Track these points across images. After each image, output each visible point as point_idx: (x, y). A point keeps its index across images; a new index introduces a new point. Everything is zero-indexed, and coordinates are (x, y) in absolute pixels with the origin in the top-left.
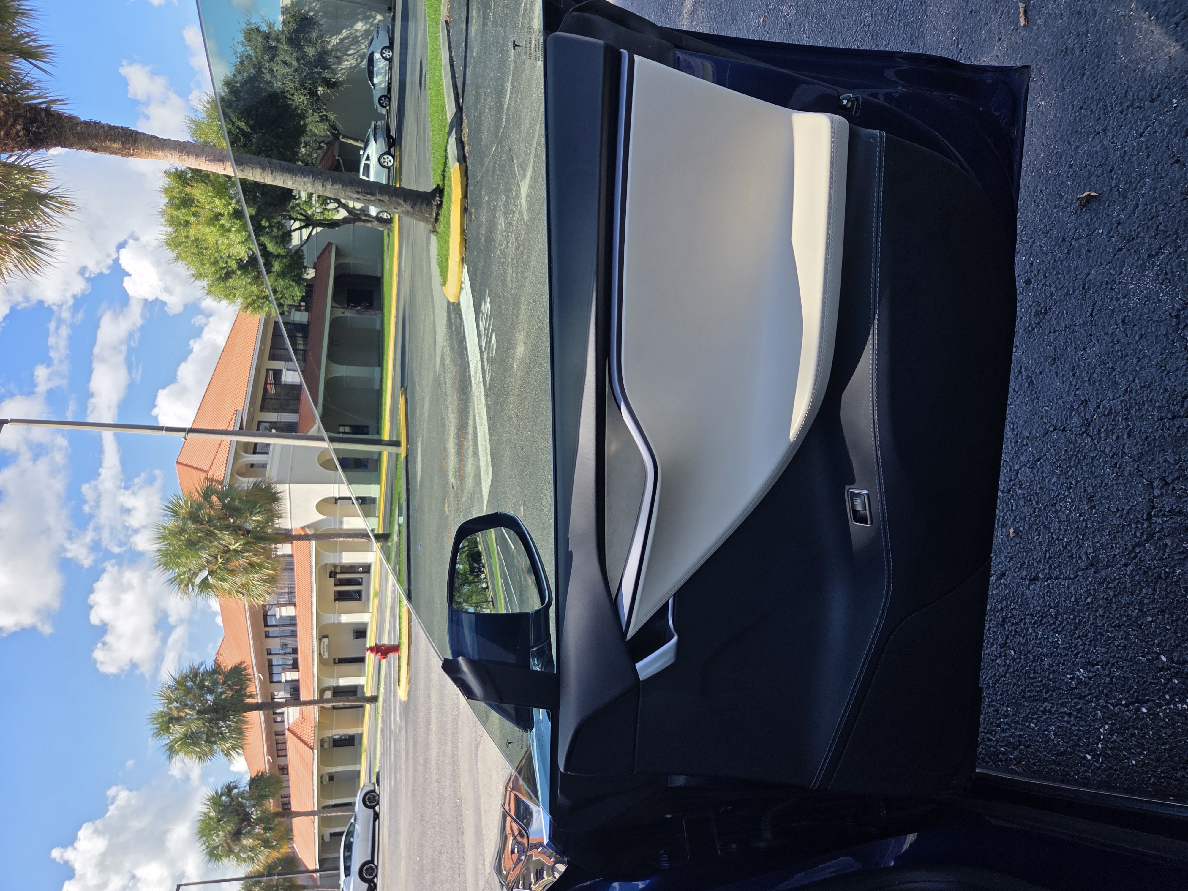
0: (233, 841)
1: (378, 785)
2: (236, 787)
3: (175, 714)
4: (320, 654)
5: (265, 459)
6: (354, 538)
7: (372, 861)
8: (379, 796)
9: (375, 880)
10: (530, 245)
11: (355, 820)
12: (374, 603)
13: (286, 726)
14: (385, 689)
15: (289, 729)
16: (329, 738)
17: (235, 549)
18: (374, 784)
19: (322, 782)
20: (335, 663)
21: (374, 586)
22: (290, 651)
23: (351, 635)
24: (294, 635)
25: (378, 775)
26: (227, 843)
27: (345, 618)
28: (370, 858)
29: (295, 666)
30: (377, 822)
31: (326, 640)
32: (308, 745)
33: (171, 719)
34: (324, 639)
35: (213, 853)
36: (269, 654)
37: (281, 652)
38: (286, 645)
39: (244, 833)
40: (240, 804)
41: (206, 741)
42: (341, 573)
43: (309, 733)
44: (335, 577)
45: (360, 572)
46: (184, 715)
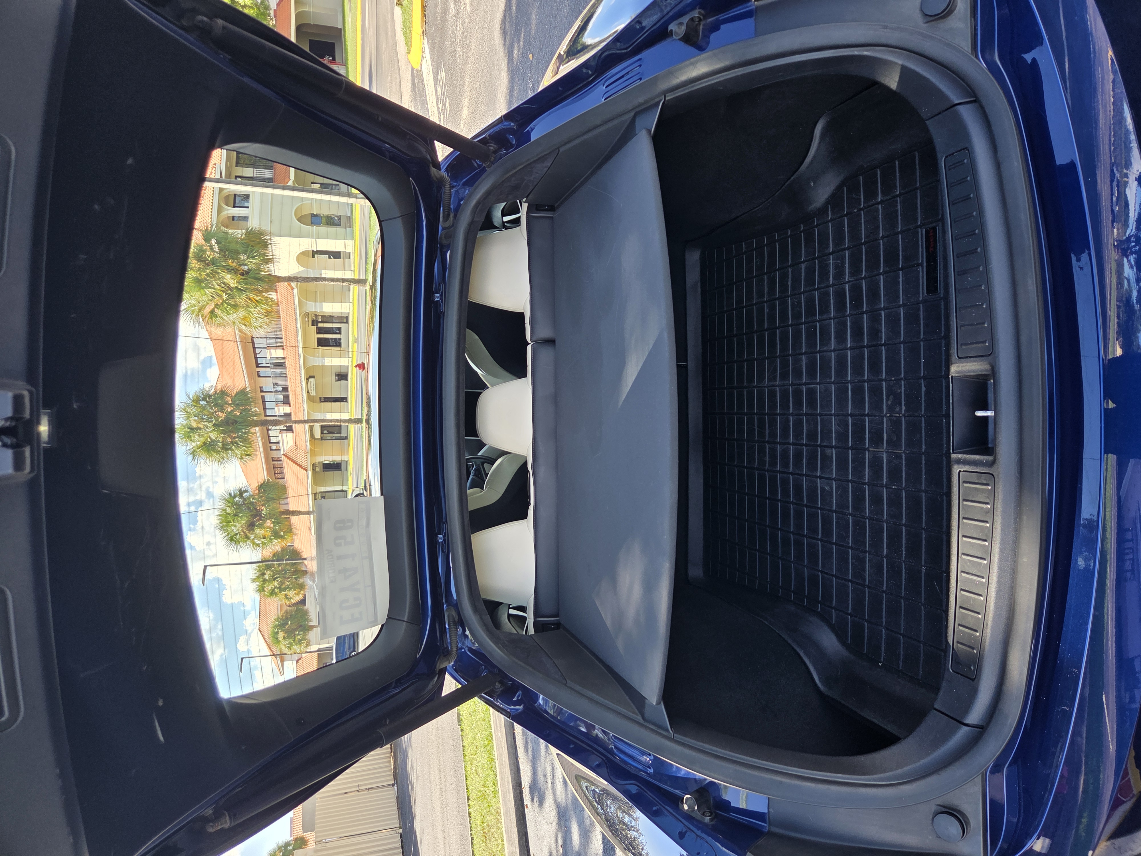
0: (249, 531)
1: (366, 491)
2: (246, 491)
3: (194, 425)
4: (308, 392)
5: (247, 212)
6: (336, 282)
10: (471, 32)
12: (353, 347)
13: (282, 453)
15: (284, 455)
16: (319, 462)
18: (363, 489)
19: (315, 499)
20: (321, 401)
21: (352, 334)
22: (281, 389)
23: (333, 378)
24: (284, 376)
26: (243, 532)
27: (328, 361)
29: (286, 401)
31: (312, 380)
32: (302, 468)
33: (192, 429)
34: (310, 379)
35: (233, 539)
36: (262, 391)
37: (273, 390)
38: (277, 384)
39: (257, 525)
40: (252, 503)
41: (223, 449)
42: (321, 322)
43: (303, 458)
44: (317, 325)
45: (340, 322)
46: (202, 426)
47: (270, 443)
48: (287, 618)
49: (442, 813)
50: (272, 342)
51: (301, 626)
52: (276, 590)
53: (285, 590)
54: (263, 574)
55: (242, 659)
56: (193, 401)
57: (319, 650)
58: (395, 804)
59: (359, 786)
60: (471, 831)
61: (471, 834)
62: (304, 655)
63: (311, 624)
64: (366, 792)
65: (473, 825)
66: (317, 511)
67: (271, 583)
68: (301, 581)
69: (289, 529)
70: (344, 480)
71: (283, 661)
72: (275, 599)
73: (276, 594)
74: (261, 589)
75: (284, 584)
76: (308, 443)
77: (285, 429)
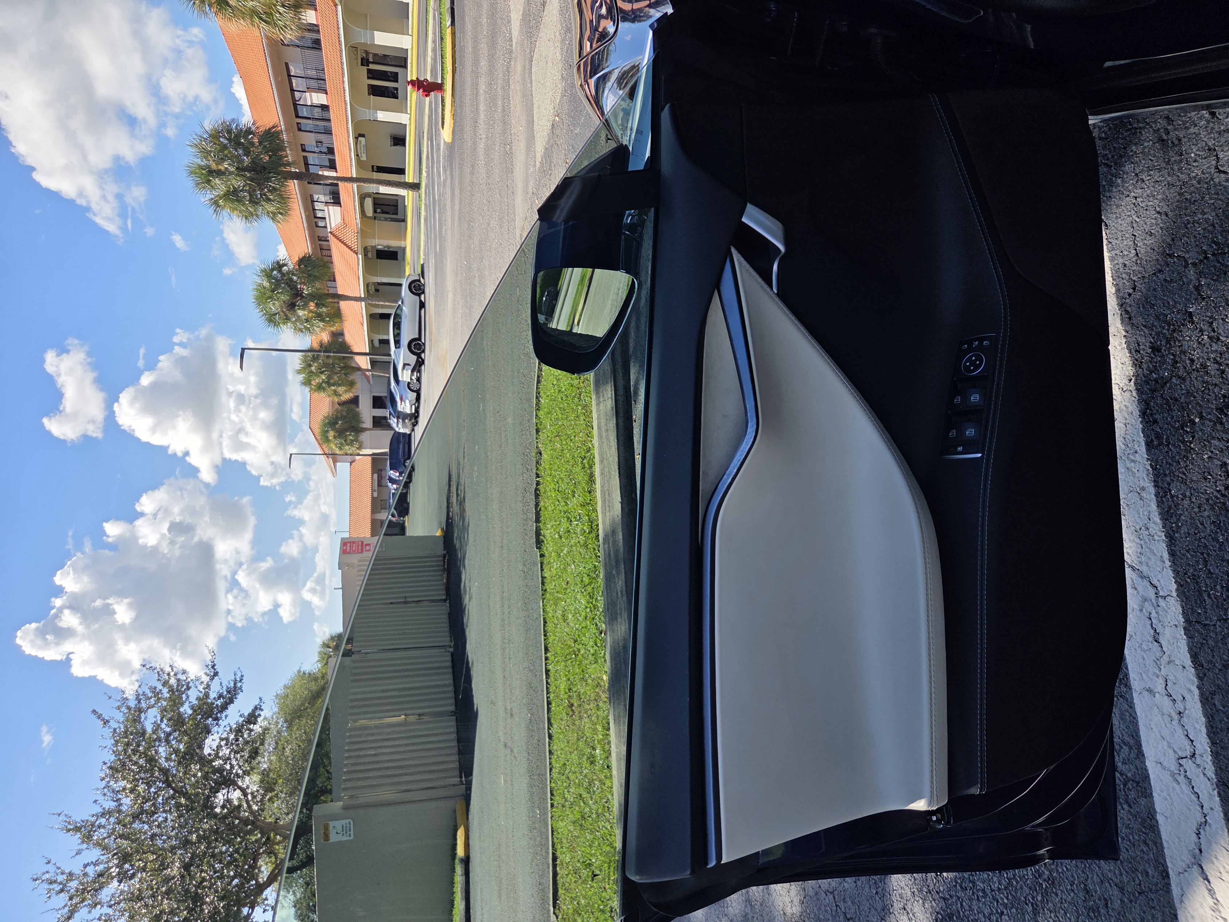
0: (289, 311)
1: (423, 278)
2: (285, 265)
3: (214, 167)
4: (357, 155)
7: (419, 339)
8: (424, 285)
9: (423, 356)
11: (402, 303)
12: (411, 104)
13: (329, 230)
14: (428, 173)
15: (331, 233)
16: (372, 247)
18: (419, 275)
20: (373, 171)
22: (325, 150)
23: (389, 142)
24: (328, 132)
25: (423, 266)
26: (283, 311)
27: (382, 116)
28: (417, 337)
29: (332, 165)
30: (423, 311)
31: (362, 140)
32: (352, 250)
33: (211, 172)
34: (360, 139)
35: (271, 319)
36: (304, 150)
37: (317, 150)
38: (321, 142)
39: (299, 306)
40: (291, 280)
41: (251, 201)
42: (373, 63)
43: (352, 239)
44: (368, 66)
45: (397, 64)
46: (223, 169)
47: (316, 217)
48: (337, 417)
50: (313, 84)
51: (353, 427)
52: (324, 385)
53: (333, 385)
54: (310, 366)
55: (291, 455)
56: (210, 136)
57: (374, 454)
58: (447, 620)
59: (405, 597)
61: (548, 696)
62: (357, 458)
63: (364, 426)
64: (414, 605)
65: (552, 686)
66: (369, 299)
67: (319, 377)
68: (351, 378)
69: (337, 315)
70: (401, 272)
71: (335, 462)
72: (323, 394)
73: (324, 389)
74: (307, 382)
75: (332, 378)
76: (358, 221)
77: (332, 201)
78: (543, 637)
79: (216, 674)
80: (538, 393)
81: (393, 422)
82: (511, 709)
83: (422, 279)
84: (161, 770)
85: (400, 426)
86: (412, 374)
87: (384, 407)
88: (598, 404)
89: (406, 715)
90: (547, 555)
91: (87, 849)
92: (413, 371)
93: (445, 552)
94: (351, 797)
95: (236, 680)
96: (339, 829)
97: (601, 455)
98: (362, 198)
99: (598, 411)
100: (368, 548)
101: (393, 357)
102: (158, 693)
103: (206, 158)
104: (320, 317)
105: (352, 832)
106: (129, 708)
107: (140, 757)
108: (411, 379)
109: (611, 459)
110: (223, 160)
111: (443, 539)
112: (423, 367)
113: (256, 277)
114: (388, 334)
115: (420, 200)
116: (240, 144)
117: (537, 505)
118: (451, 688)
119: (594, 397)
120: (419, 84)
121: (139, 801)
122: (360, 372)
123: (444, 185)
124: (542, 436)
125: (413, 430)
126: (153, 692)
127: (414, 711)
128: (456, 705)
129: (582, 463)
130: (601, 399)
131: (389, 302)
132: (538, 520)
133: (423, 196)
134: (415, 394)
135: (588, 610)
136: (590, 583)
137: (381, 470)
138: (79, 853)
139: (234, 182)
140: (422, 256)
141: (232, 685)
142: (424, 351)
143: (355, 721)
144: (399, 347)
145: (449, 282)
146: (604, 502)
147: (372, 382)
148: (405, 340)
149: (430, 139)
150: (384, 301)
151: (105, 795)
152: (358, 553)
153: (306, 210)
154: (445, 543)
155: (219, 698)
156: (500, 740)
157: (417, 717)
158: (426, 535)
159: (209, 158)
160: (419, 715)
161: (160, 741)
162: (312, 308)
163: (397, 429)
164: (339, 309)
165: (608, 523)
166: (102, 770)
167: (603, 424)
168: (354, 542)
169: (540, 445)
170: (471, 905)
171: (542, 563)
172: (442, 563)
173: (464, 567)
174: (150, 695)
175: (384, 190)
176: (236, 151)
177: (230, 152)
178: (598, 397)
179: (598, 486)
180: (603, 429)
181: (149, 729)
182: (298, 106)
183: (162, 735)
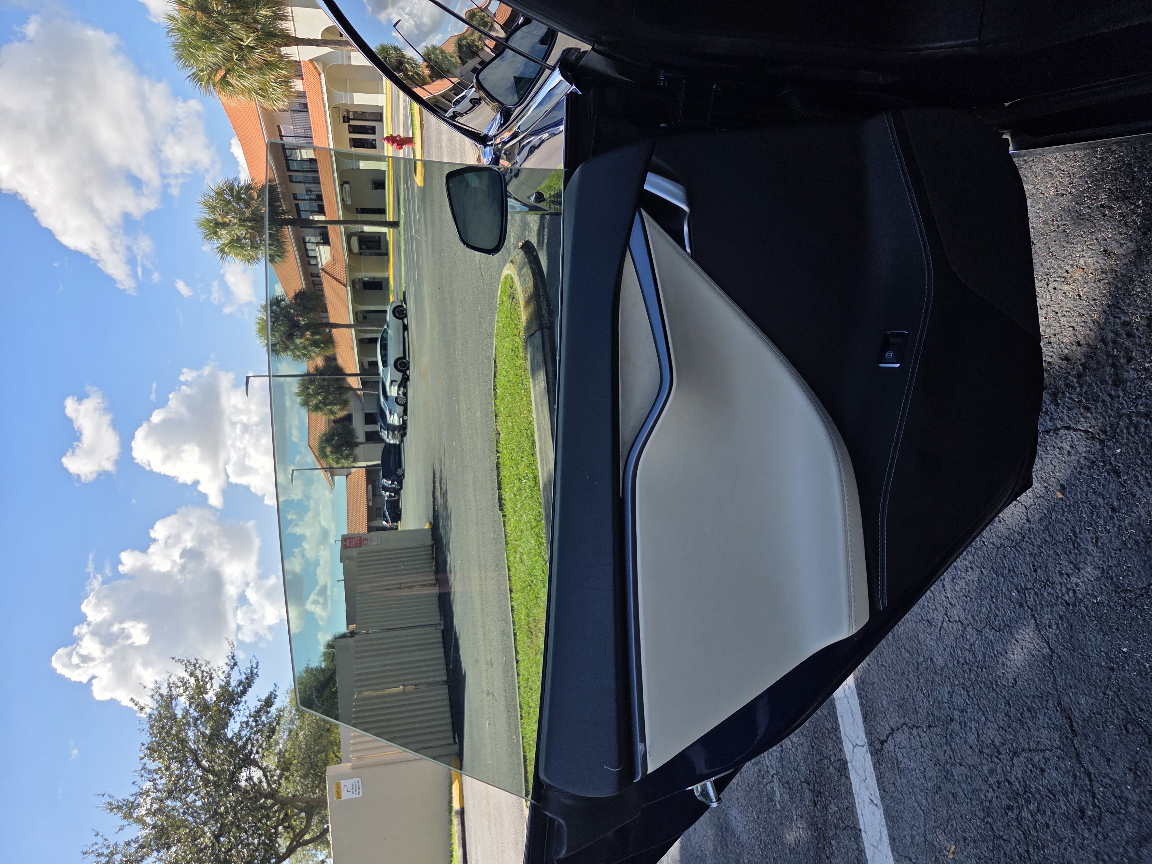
0: (288, 340)
1: (405, 303)
2: (283, 300)
3: (220, 220)
4: (343, 200)
7: (404, 357)
8: (406, 310)
9: (408, 372)
11: (388, 326)
13: (320, 267)
14: (405, 212)
15: (322, 269)
16: (359, 279)
17: (247, 45)
18: (401, 301)
19: (357, 319)
20: (357, 212)
21: (387, 131)
22: (315, 197)
23: (370, 186)
24: (317, 181)
25: (404, 293)
26: (282, 341)
27: (363, 165)
28: (402, 355)
29: (321, 210)
30: (406, 333)
31: (347, 186)
32: (341, 283)
33: (217, 224)
34: (345, 185)
35: (273, 349)
36: (296, 199)
37: (307, 197)
38: (310, 191)
39: (296, 335)
40: (289, 313)
41: (252, 247)
42: (353, 119)
43: (341, 273)
44: (349, 122)
45: (374, 119)
46: (227, 221)
47: (308, 256)
48: (333, 434)
49: (483, 610)
50: (302, 141)
51: (348, 442)
52: (320, 405)
53: (329, 405)
54: (307, 388)
55: (293, 471)
56: (217, 193)
57: (368, 466)
58: (437, 602)
59: (400, 584)
60: (514, 625)
61: (514, 630)
62: (353, 470)
63: (358, 440)
64: (407, 590)
65: (517, 620)
66: (358, 326)
67: (316, 397)
68: (345, 397)
69: (329, 342)
70: (386, 301)
71: (332, 476)
72: (320, 413)
73: (321, 409)
74: (305, 404)
75: (328, 399)
76: (346, 257)
77: (322, 241)
78: (508, 582)
79: (235, 664)
80: (495, 386)
81: (384, 434)
82: (491, 660)
83: (404, 305)
84: (191, 751)
85: (390, 437)
86: (399, 389)
87: (375, 422)
88: (534, 386)
89: (404, 686)
90: (507, 514)
91: (128, 825)
92: (399, 387)
93: (433, 542)
94: (359, 758)
95: (252, 667)
96: (349, 787)
97: (538, 424)
98: (349, 237)
99: (535, 391)
100: (365, 542)
101: (381, 375)
102: (186, 683)
103: (213, 212)
104: (315, 344)
105: (361, 790)
106: (161, 695)
107: (173, 739)
108: (398, 394)
109: (545, 427)
110: (227, 213)
111: (430, 533)
112: (408, 383)
113: (258, 313)
114: (376, 356)
115: (400, 236)
116: (241, 198)
117: (498, 475)
118: (443, 661)
119: (531, 381)
120: (393, 140)
121: (173, 779)
122: (352, 392)
123: (419, 222)
124: (500, 418)
125: (402, 441)
126: (182, 682)
127: (410, 682)
128: (448, 676)
129: (527, 433)
130: (537, 382)
131: (376, 327)
132: (499, 488)
133: (402, 232)
134: (402, 408)
135: (537, 547)
136: (537, 526)
137: (375, 481)
138: (121, 829)
139: (237, 231)
140: (404, 284)
141: (249, 671)
142: (408, 368)
143: (360, 692)
144: (386, 366)
145: (427, 306)
146: (542, 460)
147: (363, 401)
148: (391, 360)
149: (406, 183)
150: (371, 326)
151: (142, 776)
152: (357, 547)
153: (299, 251)
154: (433, 535)
155: (239, 686)
156: (483, 691)
157: (414, 687)
158: (417, 528)
159: (216, 212)
160: (416, 685)
161: (189, 725)
162: (308, 336)
163: (388, 441)
164: (331, 337)
165: (545, 475)
166: (141, 750)
167: (538, 401)
168: (353, 538)
169: (498, 428)
170: (468, 851)
171: (504, 522)
172: (430, 552)
173: (449, 551)
174: (179, 684)
175: (367, 229)
176: (238, 204)
177: (233, 206)
178: (534, 381)
179: (537, 449)
180: (539, 405)
181: (179, 714)
182: (290, 162)
183: (191, 720)
